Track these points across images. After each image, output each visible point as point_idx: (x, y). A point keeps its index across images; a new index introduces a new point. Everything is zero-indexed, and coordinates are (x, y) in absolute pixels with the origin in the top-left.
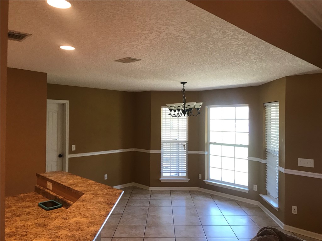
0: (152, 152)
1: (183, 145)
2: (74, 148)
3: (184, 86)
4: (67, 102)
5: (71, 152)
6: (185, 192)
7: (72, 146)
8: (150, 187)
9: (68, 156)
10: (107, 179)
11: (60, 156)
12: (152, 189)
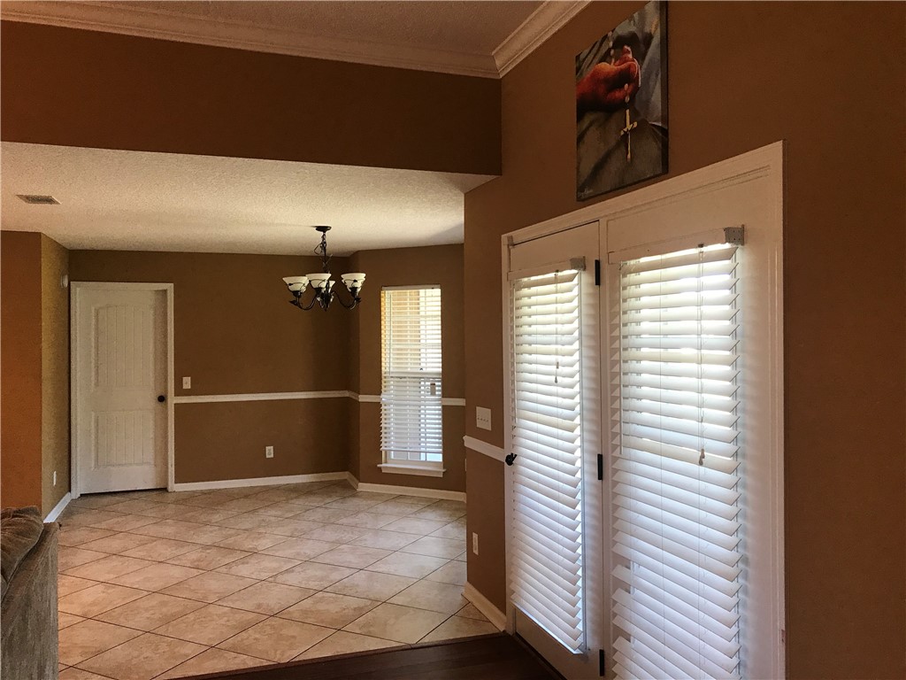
0: (363, 398)
1: (429, 383)
2: (187, 383)
3: (323, 237)
4: (170, 287)
5: (180, 391)
6: (420, 499)
7: (182, 380)
8: (360, 484)
9: (173, 400)
10: (272, 456)
11: (162, 399)
12: (364, 487)
